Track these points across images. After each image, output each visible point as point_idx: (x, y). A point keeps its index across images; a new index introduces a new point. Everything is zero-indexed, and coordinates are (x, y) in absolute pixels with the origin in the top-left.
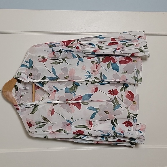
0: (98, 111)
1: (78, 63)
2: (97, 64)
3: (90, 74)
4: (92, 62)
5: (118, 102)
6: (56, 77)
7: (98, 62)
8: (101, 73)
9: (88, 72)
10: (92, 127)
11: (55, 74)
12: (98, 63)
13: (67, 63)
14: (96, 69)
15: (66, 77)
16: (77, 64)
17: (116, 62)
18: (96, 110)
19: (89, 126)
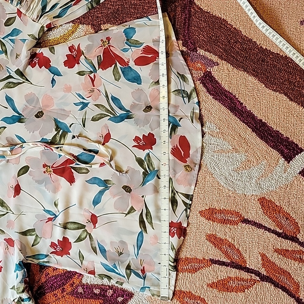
0: (109, 186)
1: (53, 81)
2: (92, 75)
3: (84, 99)
4: (81, 73)
5: (152, 166)
6: (18, 115)
7: (92, 70)
8: (106, 93)
9: (79, 95)
10: (95, 227)
11: (15, 110)
12: (91, 72)
13: (31, 84)
14: (94, 86)
15: (39, 115)
16: (52, 83)
17: (128, 65)
18: (106, 184)
19: (89, 227)
